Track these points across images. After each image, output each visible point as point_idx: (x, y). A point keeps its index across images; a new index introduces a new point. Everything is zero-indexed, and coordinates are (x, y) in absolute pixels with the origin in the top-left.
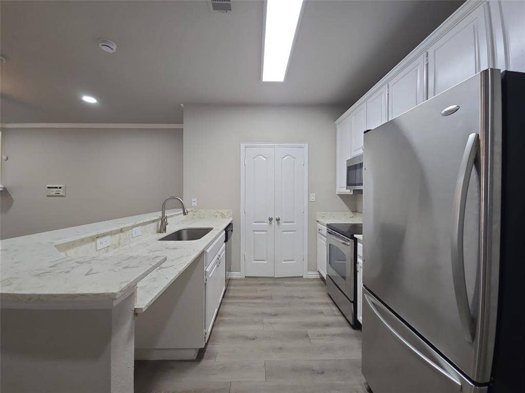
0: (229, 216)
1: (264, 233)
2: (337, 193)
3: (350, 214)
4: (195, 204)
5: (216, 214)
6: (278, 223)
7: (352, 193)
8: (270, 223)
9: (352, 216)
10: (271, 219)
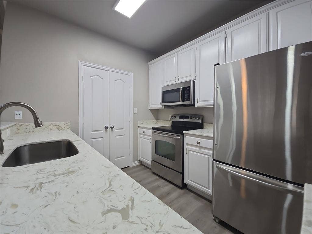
0: (67, 127)
1: (101, 139)
2: (149, 108)
3: (155, 121)
4: (20, 117)
5: (51, 127)
6: (112, 131)
7: (163, 108)
8: (106, 131)
9: (156, 122)
10: (106, 128)
